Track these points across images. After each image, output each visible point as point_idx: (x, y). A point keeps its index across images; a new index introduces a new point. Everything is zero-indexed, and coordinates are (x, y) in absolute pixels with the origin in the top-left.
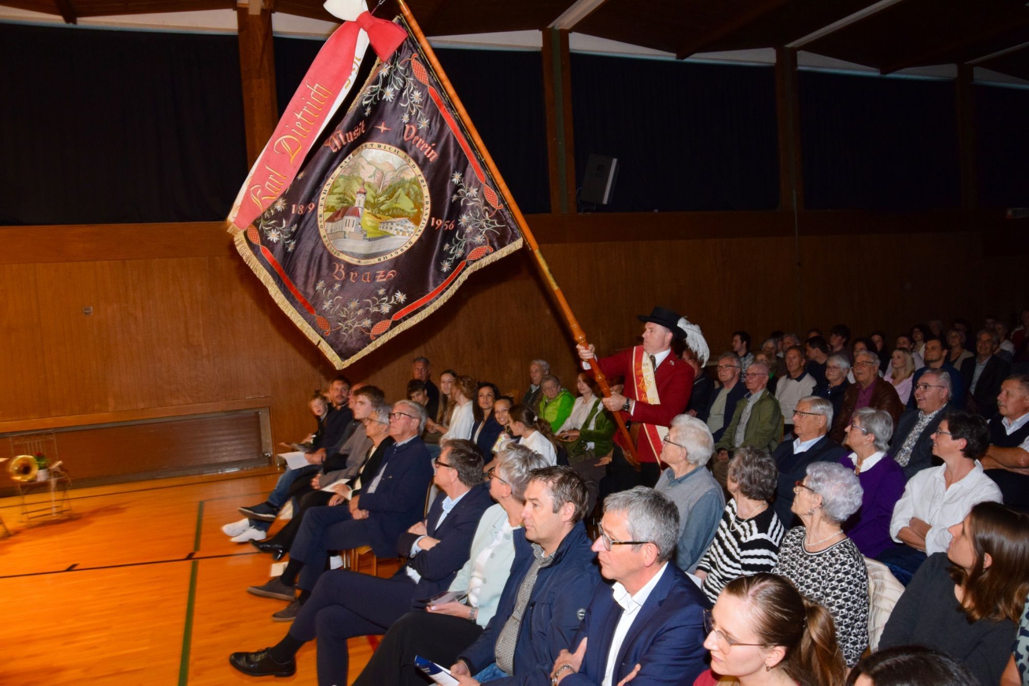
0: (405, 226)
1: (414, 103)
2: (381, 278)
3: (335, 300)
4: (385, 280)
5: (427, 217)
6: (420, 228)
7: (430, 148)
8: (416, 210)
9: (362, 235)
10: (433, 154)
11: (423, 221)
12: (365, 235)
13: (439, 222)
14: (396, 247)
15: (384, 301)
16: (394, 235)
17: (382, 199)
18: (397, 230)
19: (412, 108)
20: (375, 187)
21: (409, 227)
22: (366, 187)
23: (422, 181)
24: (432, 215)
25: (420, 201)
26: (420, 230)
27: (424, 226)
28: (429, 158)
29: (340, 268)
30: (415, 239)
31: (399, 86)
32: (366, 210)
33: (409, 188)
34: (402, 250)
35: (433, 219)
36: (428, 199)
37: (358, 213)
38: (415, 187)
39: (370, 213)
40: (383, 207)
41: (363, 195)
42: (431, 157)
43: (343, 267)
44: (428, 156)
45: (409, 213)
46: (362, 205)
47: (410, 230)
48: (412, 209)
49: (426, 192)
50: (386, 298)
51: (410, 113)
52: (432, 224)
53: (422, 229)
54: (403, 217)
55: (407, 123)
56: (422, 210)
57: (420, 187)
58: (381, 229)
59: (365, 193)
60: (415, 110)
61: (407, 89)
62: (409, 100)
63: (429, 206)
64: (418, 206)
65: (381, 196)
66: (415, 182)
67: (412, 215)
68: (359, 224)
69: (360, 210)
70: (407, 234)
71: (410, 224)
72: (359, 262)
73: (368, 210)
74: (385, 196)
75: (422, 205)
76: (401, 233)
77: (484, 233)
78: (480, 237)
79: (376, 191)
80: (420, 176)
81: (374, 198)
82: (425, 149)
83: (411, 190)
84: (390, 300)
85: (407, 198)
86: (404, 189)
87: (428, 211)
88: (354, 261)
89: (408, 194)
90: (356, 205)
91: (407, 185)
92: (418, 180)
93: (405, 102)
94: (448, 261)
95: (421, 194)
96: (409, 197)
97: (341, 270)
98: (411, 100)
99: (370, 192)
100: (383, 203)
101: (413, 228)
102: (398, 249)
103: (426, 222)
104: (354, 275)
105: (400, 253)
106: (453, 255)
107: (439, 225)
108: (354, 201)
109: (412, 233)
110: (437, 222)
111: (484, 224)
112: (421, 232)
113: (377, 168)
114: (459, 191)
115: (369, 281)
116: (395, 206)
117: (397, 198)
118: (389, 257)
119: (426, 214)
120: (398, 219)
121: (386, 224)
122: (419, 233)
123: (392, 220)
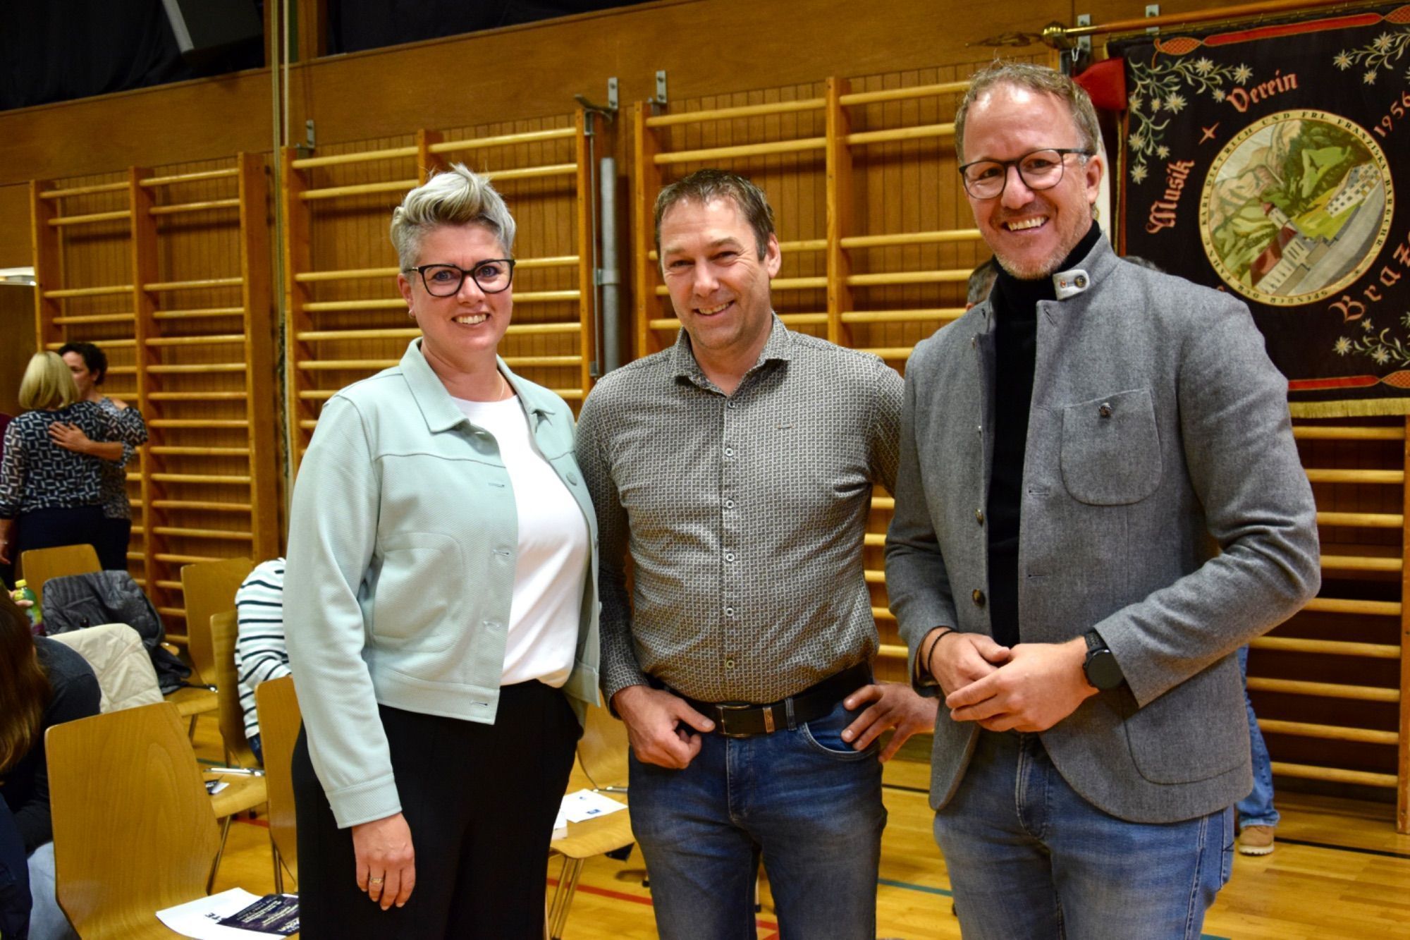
0: (1362, 177)
1: (1209, 73)
3: (1382, 340)
5: (1369, 138)
6: (1377, 157)
7: (1278, 81)
8: (1349, 148)
9: (1322, 245)
10: (1289, 80)
11: (1370, 147)
12: (1325, 241)
13: (1386, 121)
14: (1380, 207)
16: (1363, 200)
17: (1293, 188)
18: (1357, 192)
19: (1214, 79)
20: (1273, 187)
21: (1366, 172)
22: (1265, 199)
23: (1314, 115)
24: (1369, 129)
25: (1339, 135)
26: (1380, 159)
27: (1378, 148)
28: (1291, 88)
29: (1346, 303)
30: (1386, 174)
31: (1176, 84)
32: (1294, 218)
33: (1311, 140)
34: (1389, 201)
35: (1377, 129)
36: (1345, 121)
37: (1291, 231)
38: (1316, 129)
39: (1300, 216)
40: (1305, 193)
41: (1274, 210)
42: (1290, 84)
43: (1346, 298)
44: (1287, 87)
45: (1347, 160)
46: (1284, 219)
47: (1371, 173)
48: (1343, 153)
49: (1332, 119)
51: (1217, 86)
52: (1383, 134)
53: (1381, 154)
54: (1346, 172)
55: (1226, 96)
56: (1353, 139)
57: (1320, 124)
58: (1336, 214)
59: (1273, 206)
60: (1218, 77)
61: (1187, 74)
62: (1201, 79)
63: (1354, 126)
64: (1343, 140)
65: (1288, 187)
66: (1307, 126)
67: (1352, 158)
68: (1305, 238)
69: (1289, 226)
70: (1374, 181)
71: (1363, 169)
72: (1357, 272)
73: (1294, 215)
74: (1292, 180)
75: (1348, 135)
76: (1367, 189)
79: (1279, 190)
80: (1304, 115)
81: (1286, 197)
82: (1276, 88)
83: (1316, 138)
85: (1321, 151)
86: (1307, 147)
87: (1361, 131)
88: (1351, 279)
89: (1319, 146)
90: (1280, 226)
91: (1305, 138)
92: (1309, 120)
93: (1199, 85)
95: (1331, 127)
96: (1324, 146)
97: (1351, 304)
98: (1203, 75)
99: (1276, 198)
100: (1299, 190)
101: (1371, 167)
102: (1384, 207)
103: (1374, 143)
104: (1371, 291)
105: (1391, 207)
107: (1390, 124)
108: (1273, 226)
109: (1376, 172)
110: (1384, 124)
112: (1384, 157)
113: (1253, 170)
114: (1367, 64)
115: (1397, 277)
116: (1320, 173)
117: (1312, 164)
118: (1386, 227)
119: (1364, 136)
120: (1344, 181)
121: (1334, 203)
122: (1384, 161)
123: (1337, 190)
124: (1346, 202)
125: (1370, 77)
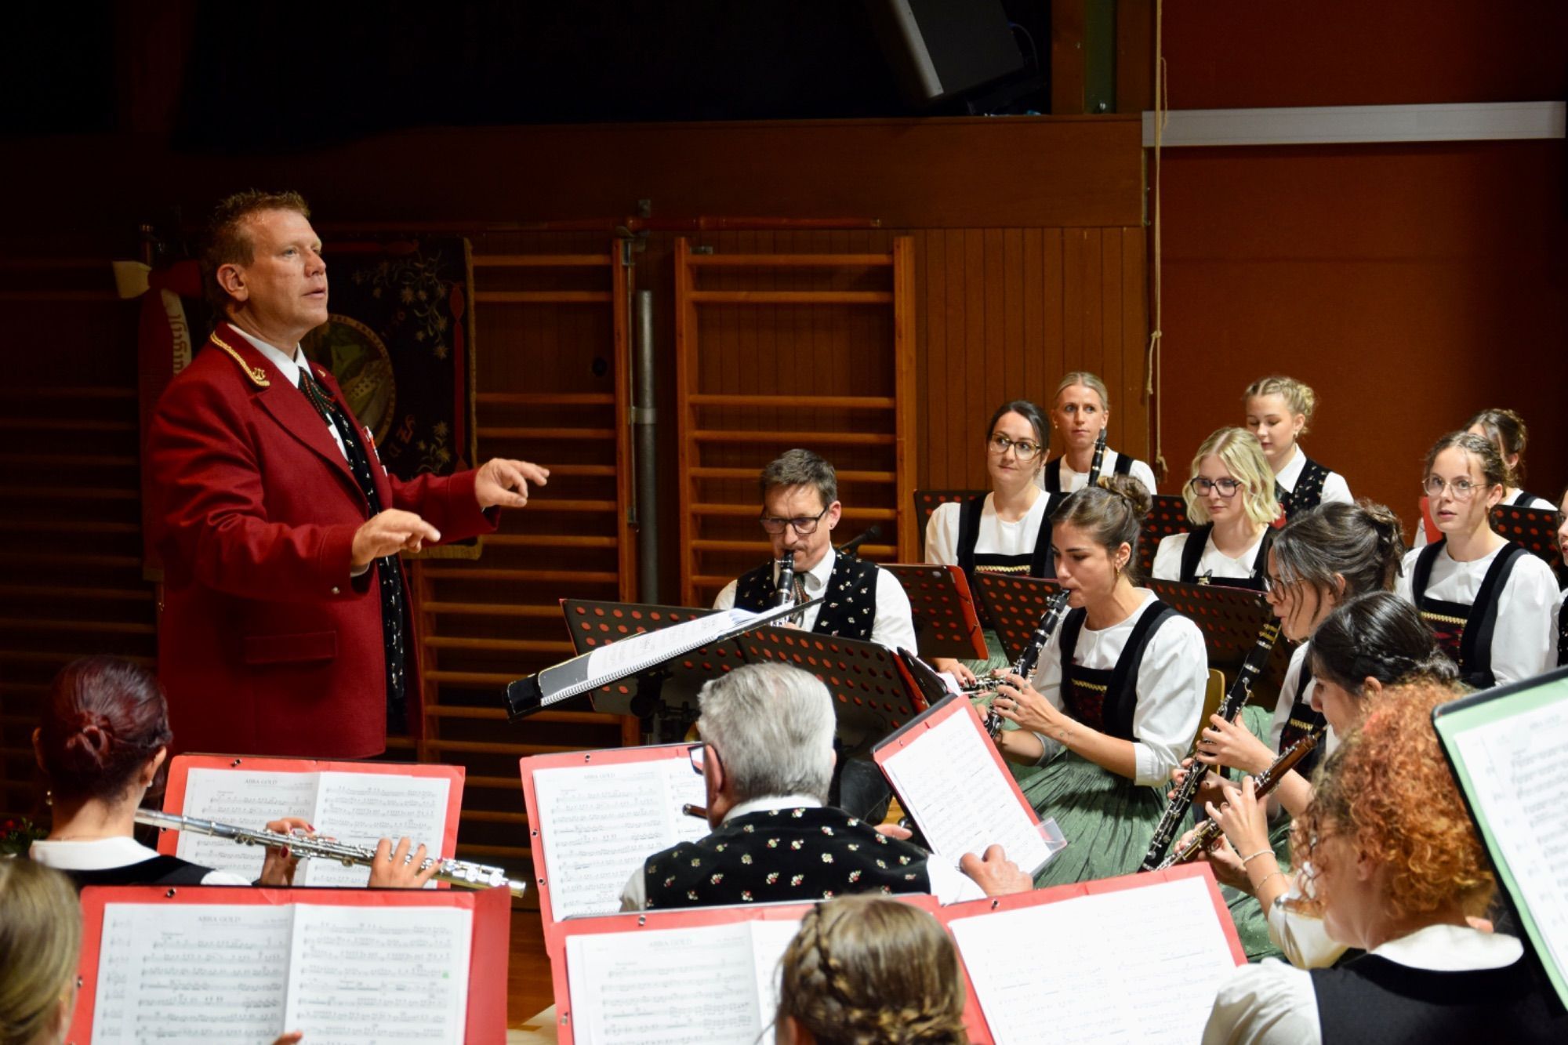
0: (374, 370)
2: (407, 435)
4: (411, 433)
5: (378, 339)
6: (384, 355)
8: (365, 347)
11: (379, 347)
13: (389, 328)
14: (387, 395)
15: (434, 450)
16: (377, 388)
18: (372, 381)
21: (377, 366)
23: (339, 319)
24: (379, 333)
26: (386, 357)
27: (384, 348)
30: (390, 369)
33: (338, 338)
34: (393, 392)
35: (383, 333)
36: (362, 325)
38: (341, 330)
45: (364, 356)
47: (380, 367)
48: (361, 350)
49: (352, 323)
50: (433, 446)
52: (388, 337)
53: (386, 353)
54: (363, 365)
56: (367, 340)
57: (344, 326)
58: (357, 398)
64: (360, 339)
66: (335, 327)
67: (367, 355)
70: (382, 374)
71: (375, 363)
75: (364, 336)
76: (379, 380)
77: (436, 280)
78: (439, 288)
83: (341, 337)
84: (437, 444)
85: (345, 347)
86: (335, 343)
87: (373, 334)
89: (343, 343)
91: (334, 337)
94: (438, 344)
95: (352, 329)
96: (347, 344)
102: (390, 395)
103: (382, 344)
105: (394, 396)
106: (436, 335)
107: (392, 330)
109: (383, 367)
110: (388, 330)
111: (427, 274)
112: (388, 356)
114: (374, 282)
115: (399, 451)
116: (345, 365)
117: (339, 357)
118: (391, 411)
119: (375, 338)
120: (363, 373)
121: (356, 389)
122: (388, 360)
123: (357, 379)
124: (364, 389)
125: (377, 292)
